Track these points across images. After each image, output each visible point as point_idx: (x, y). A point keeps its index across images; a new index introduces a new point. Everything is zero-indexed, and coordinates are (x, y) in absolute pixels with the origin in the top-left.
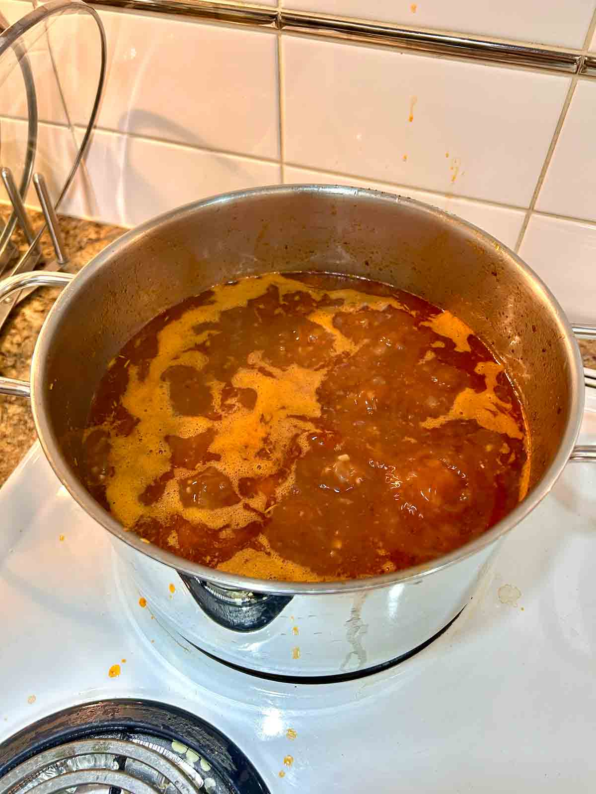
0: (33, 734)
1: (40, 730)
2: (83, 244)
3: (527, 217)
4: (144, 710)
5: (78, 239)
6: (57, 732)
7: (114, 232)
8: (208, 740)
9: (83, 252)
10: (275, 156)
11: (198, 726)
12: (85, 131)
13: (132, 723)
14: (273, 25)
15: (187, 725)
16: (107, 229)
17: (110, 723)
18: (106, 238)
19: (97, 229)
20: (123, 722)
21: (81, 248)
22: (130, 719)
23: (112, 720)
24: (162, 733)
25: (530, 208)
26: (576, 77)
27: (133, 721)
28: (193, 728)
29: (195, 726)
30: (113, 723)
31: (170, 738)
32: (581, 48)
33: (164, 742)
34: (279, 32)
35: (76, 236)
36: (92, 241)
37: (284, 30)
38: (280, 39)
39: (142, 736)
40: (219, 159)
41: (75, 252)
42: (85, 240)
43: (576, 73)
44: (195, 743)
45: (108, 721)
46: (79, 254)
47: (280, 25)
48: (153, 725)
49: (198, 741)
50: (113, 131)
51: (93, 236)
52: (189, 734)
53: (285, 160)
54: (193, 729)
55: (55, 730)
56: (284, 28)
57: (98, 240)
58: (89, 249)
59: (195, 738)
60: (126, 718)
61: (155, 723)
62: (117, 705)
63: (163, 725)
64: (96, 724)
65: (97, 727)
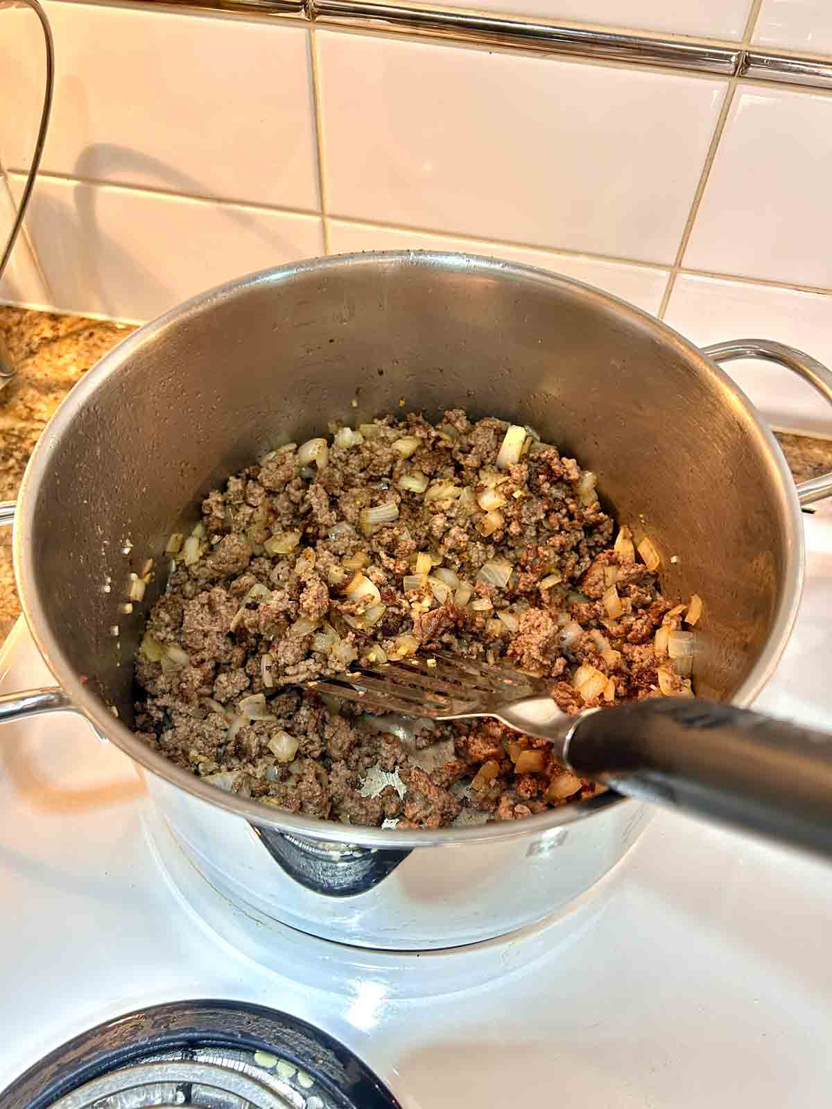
0: (53, 1068)
1: (63, 1060)
2: (34, 347)
3: (673, 278)
4: (212, 1014)
5: (26, 339)
6: (89, 1061)
7: (80, 326)
8: (308, 1046)
9: (37, 358)
10: (312, 204)
11: (291, 1028)
12: (25, 179)
13: (196, 1034)
14: (302, 15)
15: (274, 1028)
16: (68, 321)
17: (164, 1038)
18: (68, 335)
19: (52, 323)
20: (182, 1035)
21: (32, 353)
22: (192, 1030)
23: (166, 1034)
24: (241, 1043)
25: (675, 264)
26: (734, 80)
27: (195, 1031)
28: (285, 1031)
29: (286, 1028)
30: (168, 1037)
31: (253, 1049)
32: (740, 40)
33: (243, 1055)
34: (311, 25)
35: (23, 334)
36: (48, 342)
37: (318, 22)
38: (313, 34)
39: (210, 1051)
40: (229, 213)
41: (23, 359)
42: (36, 339)
43: (734, 75)
44: (289, 1052)
45: (160, 1036)
46: (30, 361)
47: (313, 15)
48: (227, 1034)
49: (292, 1048)
50: (68, 177)
51: (49, 334)
52: (279, 1040)
53: (328, 210)
54: (284, 1033)
55: (85, 1059)
56: (317, 19)
57: (55, 339)
58: (45, 353)
59: (288, 1045)
60: (186, 1029)
61: (228, 1030)
62: (171, 1013)
63: (241, 1032)
64: (143, 1043)
65: (147, 1046)
